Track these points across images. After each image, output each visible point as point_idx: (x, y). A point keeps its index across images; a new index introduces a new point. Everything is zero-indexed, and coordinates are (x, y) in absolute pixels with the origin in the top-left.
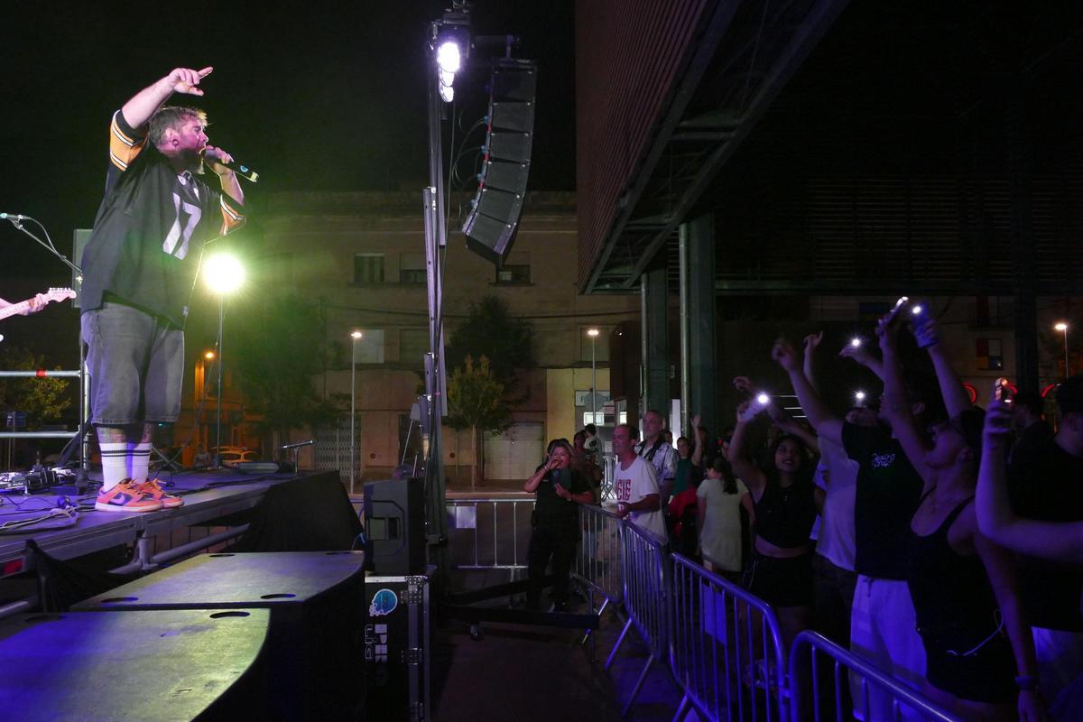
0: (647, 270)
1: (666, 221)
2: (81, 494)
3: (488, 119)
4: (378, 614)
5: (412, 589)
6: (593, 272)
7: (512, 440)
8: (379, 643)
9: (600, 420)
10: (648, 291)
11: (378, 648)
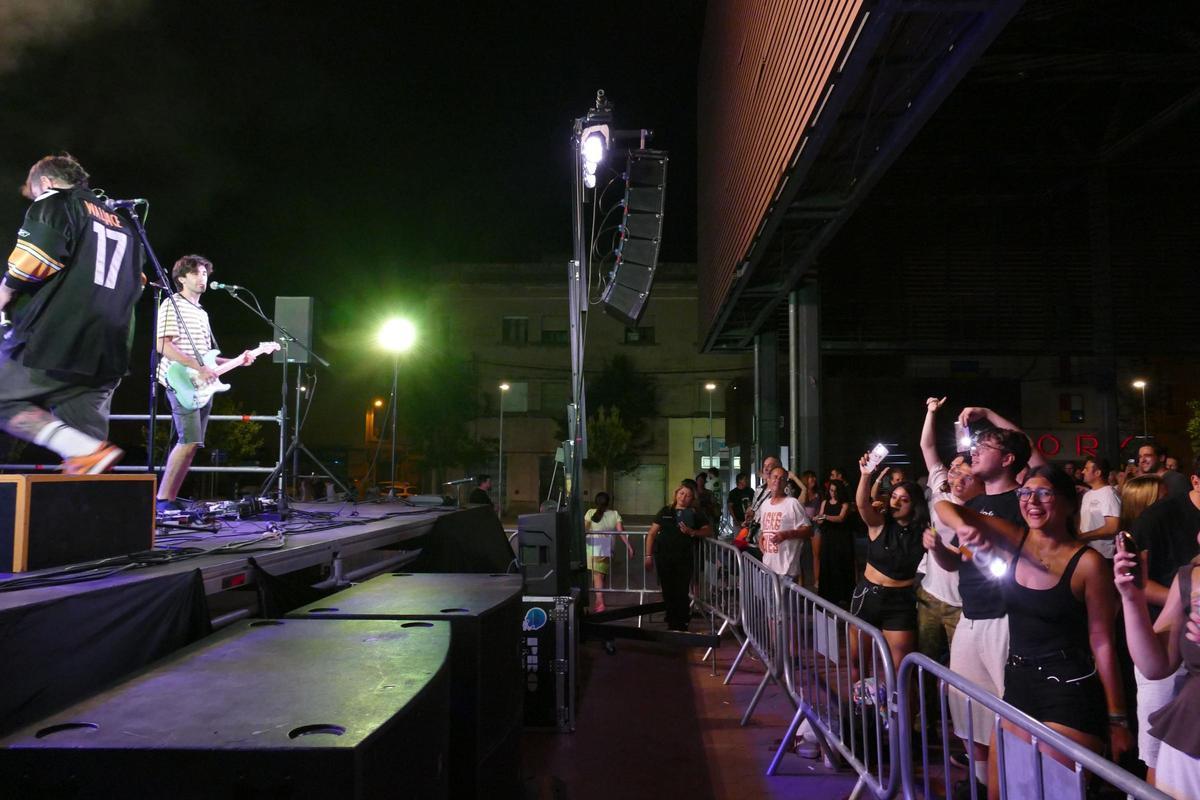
0: (761, 332)
1: (778, 289)
2: (283, 520)
3: (624, 202)
4: (530, 629)
5: (559, 608)
6: (711, 333)
7: (638, 480)
8: (531, 654)
9: (716, 463)
10: (760, 351)
11: (529, 658)
